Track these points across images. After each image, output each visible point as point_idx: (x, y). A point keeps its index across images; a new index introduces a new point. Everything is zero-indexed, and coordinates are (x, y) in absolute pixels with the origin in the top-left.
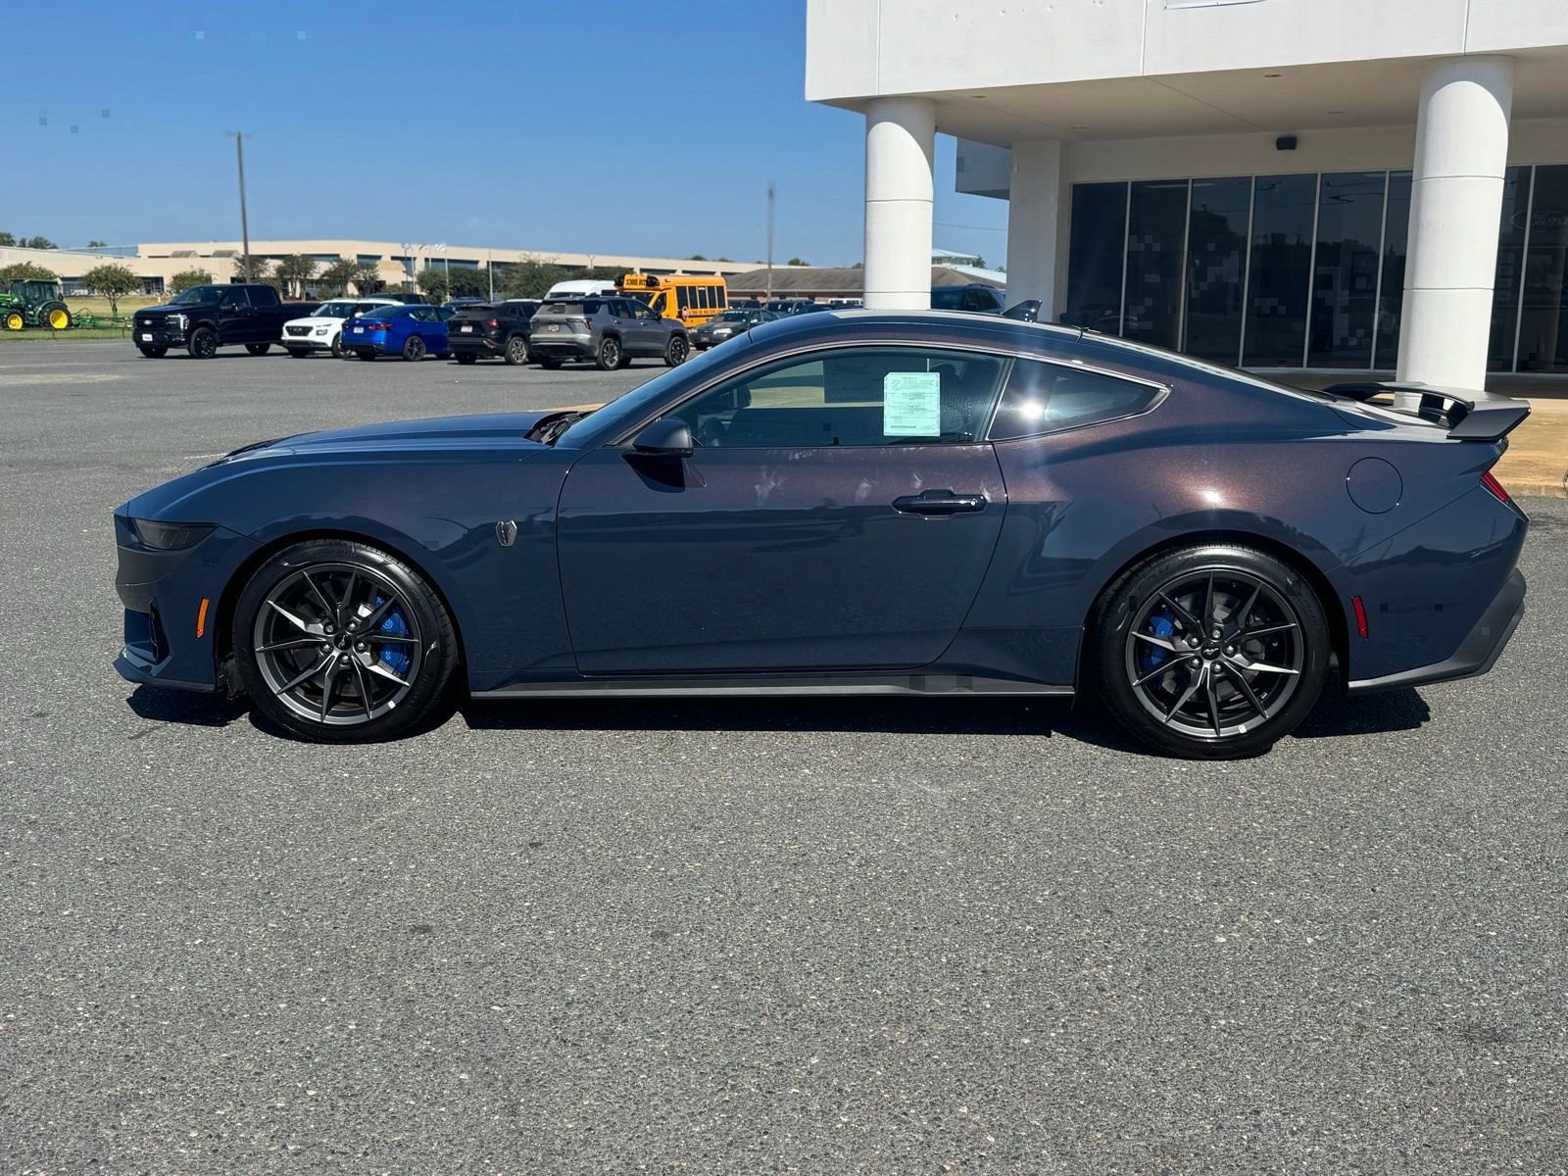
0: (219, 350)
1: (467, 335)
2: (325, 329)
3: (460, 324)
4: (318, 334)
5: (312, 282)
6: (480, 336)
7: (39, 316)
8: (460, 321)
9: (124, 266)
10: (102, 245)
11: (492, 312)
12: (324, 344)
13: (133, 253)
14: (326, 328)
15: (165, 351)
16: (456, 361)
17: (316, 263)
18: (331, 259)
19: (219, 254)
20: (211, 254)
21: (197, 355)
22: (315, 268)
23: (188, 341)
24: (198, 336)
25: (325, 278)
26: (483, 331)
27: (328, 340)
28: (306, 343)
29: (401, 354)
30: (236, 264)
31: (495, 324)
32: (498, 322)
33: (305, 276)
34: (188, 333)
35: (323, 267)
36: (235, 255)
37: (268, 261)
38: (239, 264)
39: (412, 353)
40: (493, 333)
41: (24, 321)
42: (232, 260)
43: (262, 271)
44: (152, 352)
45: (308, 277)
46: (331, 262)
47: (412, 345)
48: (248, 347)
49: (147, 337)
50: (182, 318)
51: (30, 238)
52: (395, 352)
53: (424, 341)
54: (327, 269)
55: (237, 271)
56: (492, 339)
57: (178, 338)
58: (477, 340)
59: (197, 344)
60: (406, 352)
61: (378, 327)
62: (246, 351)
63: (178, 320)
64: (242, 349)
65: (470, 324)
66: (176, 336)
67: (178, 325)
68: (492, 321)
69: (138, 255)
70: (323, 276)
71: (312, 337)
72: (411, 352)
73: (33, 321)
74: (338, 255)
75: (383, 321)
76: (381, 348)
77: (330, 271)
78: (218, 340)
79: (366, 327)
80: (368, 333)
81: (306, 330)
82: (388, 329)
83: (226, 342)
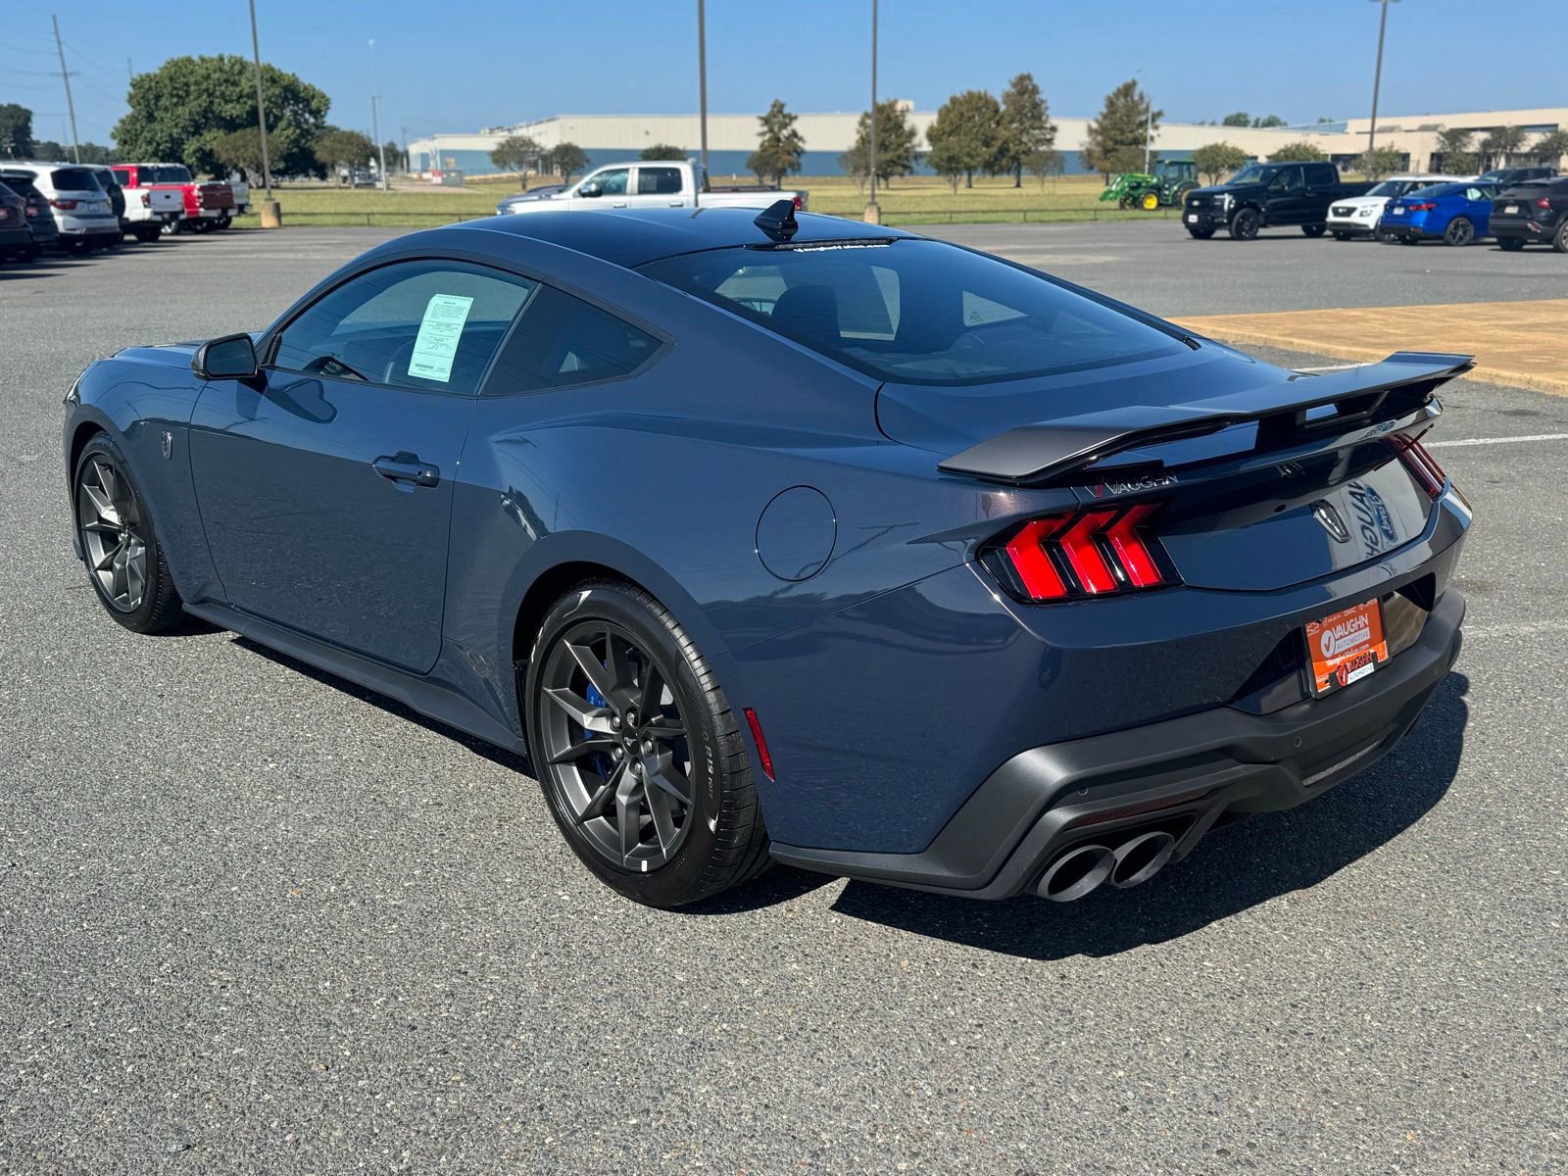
0: (1262, 232)
1: (1512, 216)
2: (1368, 210)
3: (1503, 204)
4: (1361, 215)
5: (1520, 155)
6: (1525, 218)
7: (1173, 196)
8: (1505, 201)
9: (1314, 144)
10: (1330, 121)
11: (1547, 189)
12: (1365, 226)
13: (1342, 129)
14: (1372, 208)
15: (1213, 232)
16: (1498, 247)
17: (1527, 134)
18: (1545, 129)
19: (1424, 129)
20: (1416, 128)
21: (1237, 236)
22: (1524, 140)
23: (1230, 222)
24: (1242, 217)
25: (1536, 151)
26: (1530, 211)
27: (1371, 222)
28: (1348, 224)
29: (1441, 238)
30: (1438, 138)
31: (1545, 203)
32: (1549, 202)
33: (1512, 149)
34: (1232, 213)
35: (1534, 139)
36: (1440, 129)
37: (1473, 134)
38: (1442, 138)
39: (1454, 238)
40: (1543, 214)
41: (1158, 200)
42: (1435, 134)
43: (1465, 145)
44: (1201, 232)
45: (1515, 151)
46: (1544, 133)
47: (1456, 227)
48: (1304, 229)
49: (1193, 218)
50: (1227, 198)
51: (1264, 117)
52: (1433, 236)
53: (1471, 222)
54: (1539, 141)
55: (1438, 146)
56: (1541, 223)
57: (1220, 220)
58: (1519, 223)
59: (1239, 226)
60: (1448, 237)
61: (1419, 207)
62: (1302, 233)
63: (1223, 200)
64: (1297, 230)
65: (1516, 203)
66: (1218, 217)
67: (1223, 205)
68: (1544, 199)
69: (1347, 131)
70: (1533, 149)
71: (1355, 218)
72: (1454, 235)
73: (1167, 200)
74: (1556, 125)
75: (1425, 201)
76: (1420, 231)
77: (1543, 144)
78: (1262, 221)
79: (1406, 207)
80: (1408, 214)
81: (1350, 211)
82: (1430, 209)
83: (1270, 223)
